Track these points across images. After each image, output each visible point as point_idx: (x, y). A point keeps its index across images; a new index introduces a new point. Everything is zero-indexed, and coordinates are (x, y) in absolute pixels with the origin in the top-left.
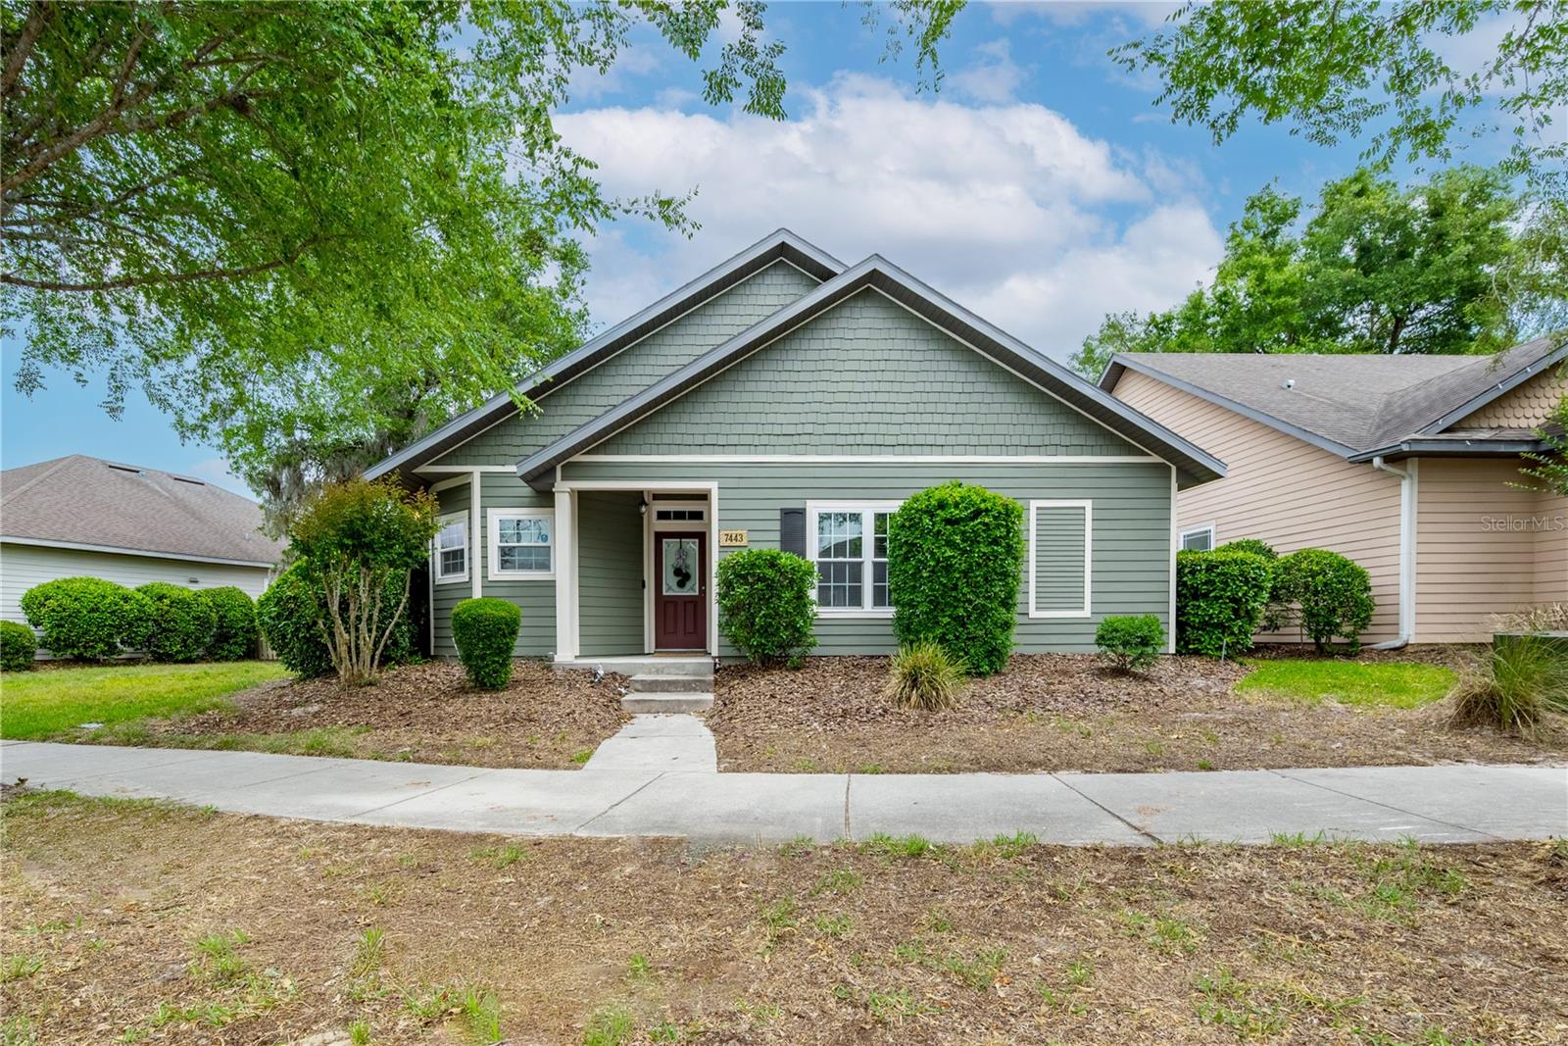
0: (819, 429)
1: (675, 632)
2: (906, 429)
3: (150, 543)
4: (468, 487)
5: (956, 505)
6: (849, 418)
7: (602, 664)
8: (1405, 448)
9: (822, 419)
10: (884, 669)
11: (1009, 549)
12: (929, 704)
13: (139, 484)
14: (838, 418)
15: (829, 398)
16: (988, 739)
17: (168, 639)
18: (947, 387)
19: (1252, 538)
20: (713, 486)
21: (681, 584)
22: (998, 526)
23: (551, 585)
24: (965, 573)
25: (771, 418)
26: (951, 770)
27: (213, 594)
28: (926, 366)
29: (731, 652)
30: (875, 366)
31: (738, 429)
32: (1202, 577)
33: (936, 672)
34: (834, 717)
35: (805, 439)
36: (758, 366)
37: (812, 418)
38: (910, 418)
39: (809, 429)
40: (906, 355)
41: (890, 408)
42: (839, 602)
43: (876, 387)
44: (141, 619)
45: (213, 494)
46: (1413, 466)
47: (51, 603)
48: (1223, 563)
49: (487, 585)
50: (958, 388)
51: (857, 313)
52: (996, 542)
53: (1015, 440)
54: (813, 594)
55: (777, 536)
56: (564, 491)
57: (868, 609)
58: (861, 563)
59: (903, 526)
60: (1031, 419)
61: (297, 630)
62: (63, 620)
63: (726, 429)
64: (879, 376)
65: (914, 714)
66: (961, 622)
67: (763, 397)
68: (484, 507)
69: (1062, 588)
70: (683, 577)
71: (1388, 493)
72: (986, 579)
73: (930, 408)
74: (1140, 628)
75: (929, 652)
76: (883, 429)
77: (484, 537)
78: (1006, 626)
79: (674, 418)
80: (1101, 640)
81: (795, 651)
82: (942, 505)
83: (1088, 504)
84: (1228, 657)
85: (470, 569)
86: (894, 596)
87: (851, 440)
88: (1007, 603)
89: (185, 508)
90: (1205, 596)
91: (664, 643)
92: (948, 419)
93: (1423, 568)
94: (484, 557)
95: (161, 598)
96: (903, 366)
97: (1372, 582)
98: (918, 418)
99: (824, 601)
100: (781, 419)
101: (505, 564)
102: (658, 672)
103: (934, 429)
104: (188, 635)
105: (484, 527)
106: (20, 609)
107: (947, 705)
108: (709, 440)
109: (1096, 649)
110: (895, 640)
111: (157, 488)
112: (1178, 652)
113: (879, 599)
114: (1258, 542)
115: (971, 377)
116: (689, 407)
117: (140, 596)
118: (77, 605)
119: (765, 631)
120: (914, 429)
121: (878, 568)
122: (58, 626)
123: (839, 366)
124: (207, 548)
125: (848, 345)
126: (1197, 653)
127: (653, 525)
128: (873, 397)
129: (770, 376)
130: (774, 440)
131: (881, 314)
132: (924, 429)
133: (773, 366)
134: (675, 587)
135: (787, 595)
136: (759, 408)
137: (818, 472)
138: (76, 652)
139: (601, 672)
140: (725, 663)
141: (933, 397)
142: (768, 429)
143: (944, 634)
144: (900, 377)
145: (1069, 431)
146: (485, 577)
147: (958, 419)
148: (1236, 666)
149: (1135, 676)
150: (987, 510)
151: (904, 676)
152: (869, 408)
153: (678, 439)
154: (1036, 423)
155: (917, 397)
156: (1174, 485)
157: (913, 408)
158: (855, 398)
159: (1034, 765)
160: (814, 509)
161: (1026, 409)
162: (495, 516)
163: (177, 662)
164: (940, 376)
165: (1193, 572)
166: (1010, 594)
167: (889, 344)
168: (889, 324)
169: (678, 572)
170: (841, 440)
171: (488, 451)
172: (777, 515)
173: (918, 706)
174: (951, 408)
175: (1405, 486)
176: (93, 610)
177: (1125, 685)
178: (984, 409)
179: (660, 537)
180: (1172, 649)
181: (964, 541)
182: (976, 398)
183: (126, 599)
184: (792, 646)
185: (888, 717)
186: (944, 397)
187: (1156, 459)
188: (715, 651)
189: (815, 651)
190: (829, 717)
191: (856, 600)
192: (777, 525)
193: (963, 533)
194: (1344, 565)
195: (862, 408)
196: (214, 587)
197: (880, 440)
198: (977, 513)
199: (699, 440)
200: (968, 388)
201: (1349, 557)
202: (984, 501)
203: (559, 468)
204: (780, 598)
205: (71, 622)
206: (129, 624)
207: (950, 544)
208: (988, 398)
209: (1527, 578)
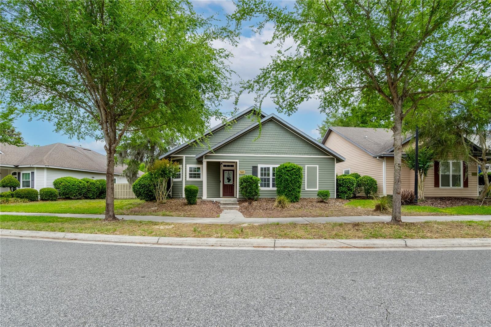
0: (260, 149)
1: (227, 193)
2: (279, 149)
3: (83, 167)
4: (182, 160)
5: (289, 167)
6: (267, 147)
7: (215, 199)
8: (382, 155)
9: (261, 147)
10: (274, 201)
11: (299, 176)
12: (283, 207)
13: (75, 151)
14: (265, 147)
15: (263, 142)
16: (293, 213)
17: (89, 193)
18: (288, 141)
19: (356, 172)
20: (238, 161)
21: (229, 182)
22: (297, 172)
23: (202, 182)
24: (291, 181)
25: (250, 147)
26: (285, 217)
27: (100, 181)
28: (283, 136)
29: (242, 197)
30: (273, 136)
31: (243, 149)
32: (341, 182)
33: (284, 201)
34: (265, 209)
35: (258, 151)
36: (247, 135)
37: (259, 147)
38: (280, 147)
39: (258, 149)
40: (279, 134)
41: (276, 145)
42: (265, 186)
43: (273, 140)
44: (84, 188)
45: (94, 153)
46: (385, 159)
47: (63, 184)
48: (345, 179)
49: (186, 182)
50: (290, 141)
51: (269, 124)
52: (297, 175)
53: (302, 152)
54: (259, 185)
55: (251, 172)
56: (205, 161)
57: (271, 188)
58: (269, 178)
59: (278, 171)
60: (305, 148)
61: (144, 191)
62: (66, 187)
63: (241, 149)
64: (273, 138)
65: (280, 209)
66: (290, 191)
67: (248, 142)
68: (186, 164)
69: (312, 184)
70: (229, 180)
71: (381, 164)
72: (295, 183)
73: (284, 145)
74: (325, 193)
75: (283, 197)
76: (274, 149)
77: (186, 171)
78: (299, 192)
79: (229, 146)
80: (318, 195)
81: (255, 197)
82: (286, 167)
83: (318, 166)
84: (346, 199)
85: (182, 178)
86: (277, 186)
87: (267, 151)
88: (299, 187)
89: (88, 157)
90: (342, 186)
91: (224, 195)
92: (288, 147)
93: (387, 180)
94: (186, 175)
95: (87, 182)
96: (279, 136)
97: (377, 183)
98: (282, 147)
99: (261, 186)
100: (252, 147)
101: (190, 177)
102: (225, 201)
103: (285, 149)
104: (94, 192)
105: (186, 169)
106: (52, 185)
107: (286, 207)
108: (237, 151)
109: (317, 197)
110: (276, 195)
111: (80, 152)
112: (337, 198)
113: (273, 186)
114: (357, 173)
115: (293, 139)
116: (232, 144)
117: (83, 182)
118: (69, 184)
119: (250, 193)
120: (281, 149)
121: (273, 179)
122: (64, 189)
123: (265, 136)
124: (96, 169)
125: (267, 131)
126: (340, 198)
127: (222, 168)
128: (272, 142)
129: (250, 137)
130: (251, 151)
131: (274, 125)
132: (283, 149)
133: (251, 135)
134: (227, 182)
135: (254, 185)
136: (248, 144)
137: (261, 158)
138: (68, 196)
139: (215, 201)
140: (240, 199)
141: (285, 143)
142: (250, 149)
143: (286, 194)
144: (278, 138)
145: (314, 150)
146: (186, 180)
147: (290, 147)
148: (348, 201)
149: (325, 202)
150: (295, 169)
151: (278, 202)
152: (271, 145)
153: (230, 151)
154: (307, 149)
155: (281, 143)
156: (335, 162)
157: (281, 145)
158: (268, 143)
159: (299, 216)
160: (260, 166)
161: (304, 145)
162: (188, 166)
163: (91, 199)
164: (287, 138)
165: (340, 181)
166: (300, 185)
167: (276, 131)
168: (275, 127)
169: (228, 179)
170: (265, 151)
171: (187, 152)
172: (252, 167)
173: (281, 207)
174: (289, 145)
175: (384, 162)
176: (73, 185)
177: (322, 204)
178: (296, 145)
179: (224, 171)
180: (335, 197)
181: (290, 175)
182: (294, 143)
183: (80, 182)
184: (255, 196)
185: (275, 210)
186: (287, 143)
187: (332, 157)
188: (238, 197)
189: (260, 197)
190: (263, 210)
191: (268, 186)
192: (251, 170)
193: (290, 173)
194: (372, 179)
195: (270, 145)
196: (99, 179)
197: (274, 152)
198: (293, 169)
199: (235, 151)
200: (292, 141)
201: (373, 178)
202: (294, 166)
203: (204, 157)
204: (253, 186)
205: (68, 188)
206: (81, 189)
207: (288, 175)
208: (296, 143)
209: (409, 183)
